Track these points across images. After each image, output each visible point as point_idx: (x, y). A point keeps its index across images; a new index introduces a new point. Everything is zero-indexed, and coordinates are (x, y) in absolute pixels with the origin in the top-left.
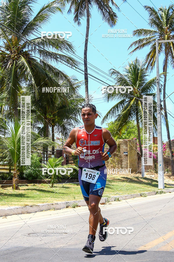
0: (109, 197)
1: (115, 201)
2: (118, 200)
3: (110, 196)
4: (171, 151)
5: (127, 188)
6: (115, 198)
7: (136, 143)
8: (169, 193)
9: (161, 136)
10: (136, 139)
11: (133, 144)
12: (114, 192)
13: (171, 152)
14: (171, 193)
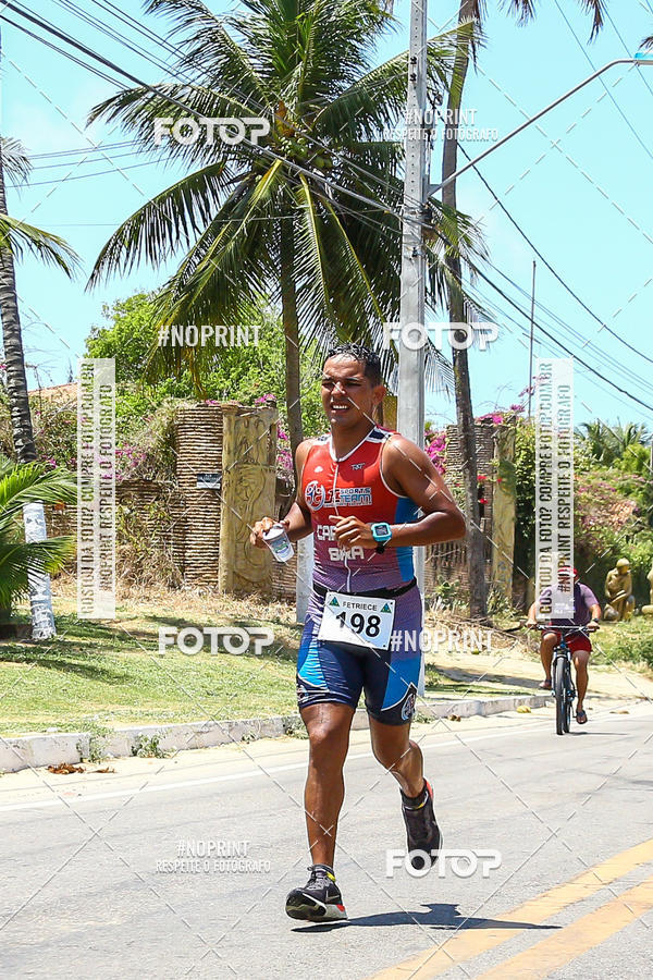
0: (103, 733)
1: (135, 754)
2: (155, 750)
3: (108, 726)
4: (474, 481)
5: (206, 681)
6: (138, 738)
7: (272, 427)
8: (448, 722)
9: (417, 394)
10: (273, 404)
11: (252, 427)
12: (129, 702)
13: (472, 489)
14: (459, 720)
